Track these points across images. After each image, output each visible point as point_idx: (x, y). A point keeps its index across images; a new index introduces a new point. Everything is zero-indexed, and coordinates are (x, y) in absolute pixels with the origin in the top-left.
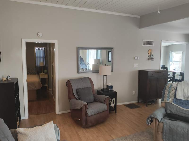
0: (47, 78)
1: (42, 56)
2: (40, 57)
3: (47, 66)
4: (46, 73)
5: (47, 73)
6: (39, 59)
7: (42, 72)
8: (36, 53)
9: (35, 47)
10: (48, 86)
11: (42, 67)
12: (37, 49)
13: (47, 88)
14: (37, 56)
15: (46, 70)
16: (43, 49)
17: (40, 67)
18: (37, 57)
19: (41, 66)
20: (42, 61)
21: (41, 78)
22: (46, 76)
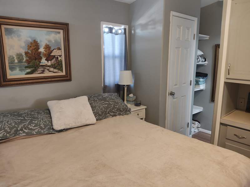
6: (111, 62)
9: (102, 23)
12: (107, 30)
18: (109, 56)
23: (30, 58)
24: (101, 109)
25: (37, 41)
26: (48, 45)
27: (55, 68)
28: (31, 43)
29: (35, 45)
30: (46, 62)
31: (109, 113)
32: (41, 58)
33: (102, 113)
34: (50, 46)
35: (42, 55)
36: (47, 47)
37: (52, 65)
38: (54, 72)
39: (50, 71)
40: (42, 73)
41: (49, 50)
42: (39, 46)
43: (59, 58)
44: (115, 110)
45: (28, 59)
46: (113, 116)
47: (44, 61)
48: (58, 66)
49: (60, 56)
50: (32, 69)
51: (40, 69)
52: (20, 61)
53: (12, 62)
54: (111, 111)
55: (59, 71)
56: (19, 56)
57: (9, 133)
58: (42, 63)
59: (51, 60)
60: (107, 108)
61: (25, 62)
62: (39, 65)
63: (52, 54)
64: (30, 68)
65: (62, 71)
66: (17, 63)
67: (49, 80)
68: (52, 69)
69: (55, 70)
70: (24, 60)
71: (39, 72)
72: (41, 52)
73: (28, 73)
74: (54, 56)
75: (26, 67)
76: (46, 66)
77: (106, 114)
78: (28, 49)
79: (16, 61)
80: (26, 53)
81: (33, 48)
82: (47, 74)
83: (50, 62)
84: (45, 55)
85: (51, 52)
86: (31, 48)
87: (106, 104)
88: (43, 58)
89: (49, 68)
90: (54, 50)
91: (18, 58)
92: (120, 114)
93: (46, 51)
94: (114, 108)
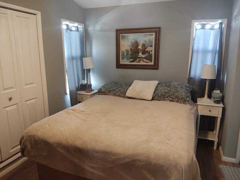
0: (220, 116)
1: (210, 46)
2: (205, 52)
3: (223, 79)
4: (217, 102)
5: (222, 100)
6: (200, 55)
7: (206, 96)
8: (194, 39)
9: (193, 21)
10: (218, 142)
11: (207, 83)
12: (199, 27)
13: (215, 148)
14: (195, 47)
15: (218, 92)
16: (217, 26)
17: (203, 82)
18: (198, 51)
19: (204, 77)
20: (209, 62)
21: (200, 114)
22: (216, 112)
23: (133, 52)
24: (162, 93)
25: (138, 42)
26: (144, 44)
27: (147, 59)
28: (134, 43)
29: (136, 44)
30: (142, 55)
31: (167, 97)
32: (139, 53)
33: (162, 95)
34: (145, 44)
35: (139, 51)
36: (144, 45)
37: (145, 57)
38: (146, 62)
39: (144, 61)
40: (139, 62)
41: (145, 47)
42: (138, 45)
43: (151, 53)
44: (173, 96)
45: (131, 53)
46: (171, 101)
47: (140, 55)
48: (149, 58)
49: (151, 51)
50: (133, 59)
51: (138, 60)
52: (127, 54)
53: (123, 55)
54: (169, 96)
55: (150, 62)
56: (127, 51)
57: (107, 90)
58: (140, 56)
59: (145, 54)
60: (167, 93)
61: (130, 55)
62: (137, 57)
63: (146, 50)
64: (132, 59)
65: (152, 61)
66: (126, 55)
67: (143, 67)
68: (145, 60)
69: (147, 61)
70: (129, 54)
71: (137, 61)
72: (139, 49)
73: (131, 62)
74: (148, 51)
75: (130, 58)
76: (142, 58)
77: (164, 97)
78: (132, 47)
79: (125, 54)
80: (131, 49)
81: (135, 46)
82: (142, 63)
83: (144, 55)
84: (141, 51)
85: (146, 49)
86: (134, 46)
87: (167, 90)
88: (140, 52)
89: (143, 59)
90: (148, 47)
91: (126, 52)
92: (178, 102)
93: (142, 48)
94: (173, 94)
